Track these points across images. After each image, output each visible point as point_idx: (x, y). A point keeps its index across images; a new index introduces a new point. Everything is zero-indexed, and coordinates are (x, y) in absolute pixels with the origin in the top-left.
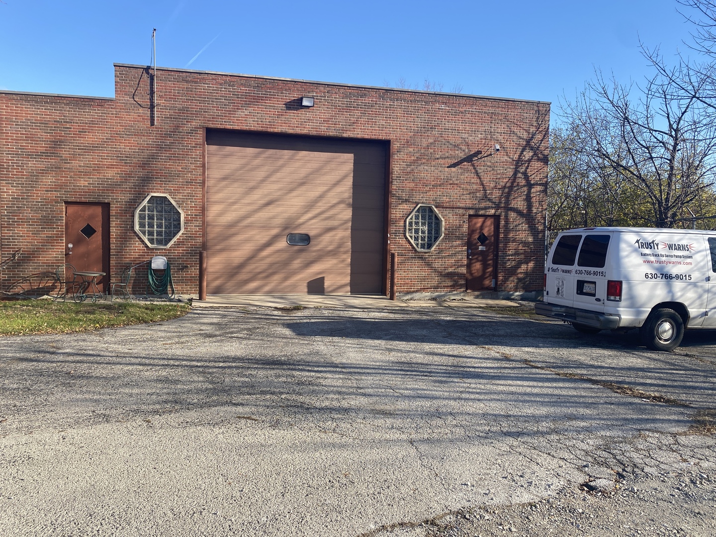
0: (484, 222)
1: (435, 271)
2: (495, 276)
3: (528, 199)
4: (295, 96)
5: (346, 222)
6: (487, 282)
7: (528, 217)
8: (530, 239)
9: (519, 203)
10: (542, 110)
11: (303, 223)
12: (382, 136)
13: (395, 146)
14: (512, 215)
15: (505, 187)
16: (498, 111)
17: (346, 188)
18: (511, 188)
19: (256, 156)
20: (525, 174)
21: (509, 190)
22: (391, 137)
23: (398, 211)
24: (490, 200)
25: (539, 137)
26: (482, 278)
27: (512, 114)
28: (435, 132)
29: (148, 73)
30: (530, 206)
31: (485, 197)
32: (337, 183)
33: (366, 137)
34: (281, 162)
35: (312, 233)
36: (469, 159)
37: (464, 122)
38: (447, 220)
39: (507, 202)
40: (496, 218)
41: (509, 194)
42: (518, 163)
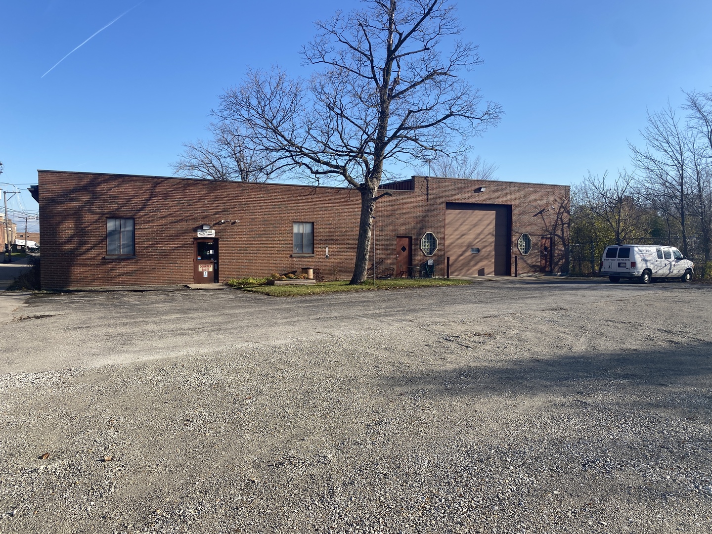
0: (546, 241)
1: (527, 264)
2: (551, 266)
3: (562, 230)
4: (477, 186)
5: (492, 242)
6: (547, 269)
7: (562, 238)
8: (563, 249)
9: (559, 232)
10: (567, 189)
11: (475, 244)
12: (508, 203)
13: (513, 207)
14: (556, 237)
15: (553, 225)
16: (551, 190)
17: (492, 227)
18: (556, 225)
19: (459, 214)
20: (561, 218)
21: (555, 226)
22: (513, 203)
23: (515, 237)
24: (548, 231)
25: (566, 201)
26: (545, 267)
27: (556, 191)
28: (528, 201)
29: (426, 179)
30: (563, 233)
31: (547, 230)
32: (488, 225)
33: (503, 203)
34: (467, 216)
35: (480, 248)
36: (541, 212)
37: (539, 196)
38: (533, 240)
39: (555, 232)
40: (551, 239)
41: (555, 228)
42: (558, 214)
